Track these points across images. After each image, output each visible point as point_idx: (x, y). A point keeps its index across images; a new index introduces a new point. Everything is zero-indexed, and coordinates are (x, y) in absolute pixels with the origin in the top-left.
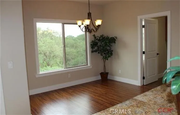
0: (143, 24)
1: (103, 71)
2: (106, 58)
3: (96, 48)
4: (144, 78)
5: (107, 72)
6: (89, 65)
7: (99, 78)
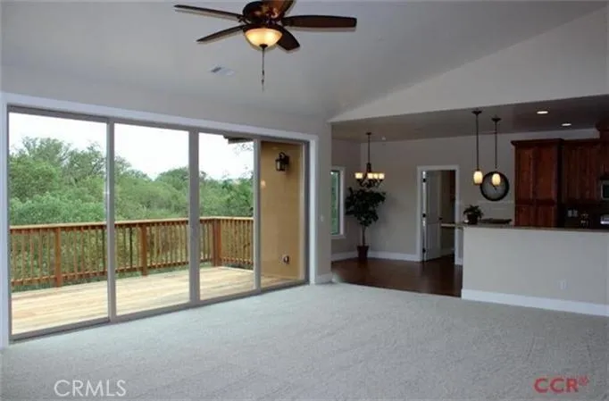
0: (424, 177)
1: (361, 244)
2: (366, 224)
3: (352, 208)
4: (424, 251)
5: (366, 245)
6: (342, 232)
7: (355, 254)
